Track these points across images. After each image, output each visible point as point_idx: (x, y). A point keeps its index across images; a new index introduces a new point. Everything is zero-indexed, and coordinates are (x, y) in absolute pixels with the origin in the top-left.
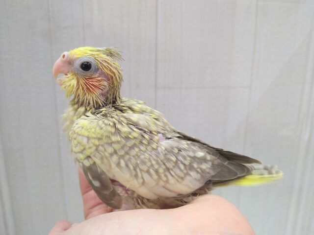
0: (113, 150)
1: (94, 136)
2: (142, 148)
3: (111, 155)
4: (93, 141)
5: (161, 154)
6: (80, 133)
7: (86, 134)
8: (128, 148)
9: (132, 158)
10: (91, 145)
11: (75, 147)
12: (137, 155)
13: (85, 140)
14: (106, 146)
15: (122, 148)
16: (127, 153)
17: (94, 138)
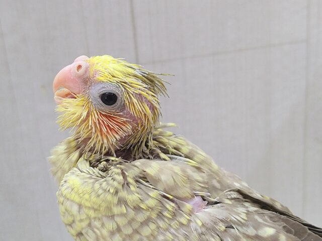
0: (115, 226)
1: (88, 204)
2: (161, 224)
3: (112, 233)
4: (86, 211)
6: (68, 196)
7: (77, 199)
8: (139, 224)
9: (145, 239)
10: (84, 217)
12: (152, 235)
13: (75, 209)
14: (105, 219)
15: (130, 223)
16: (136, 231)
17: (89, 208)
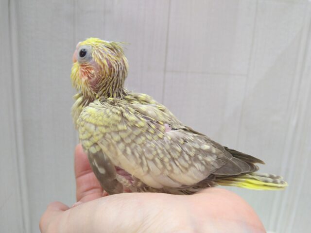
0: (119, 138)
1: (101, 124)
2: (149, 137)
3: (118, 142)
4: (100, 128)
5: (167, 143)
6: (87, 120)
7: (94, 121)
8: (135, 136)
9: (139, 146)
10: (99, 132)
11: (83, 134)
12: (143, 143)
13: (93, 127)
14: (113, 134)
15: (129, 136)
16: (133, 141)
17: (101, 126)
